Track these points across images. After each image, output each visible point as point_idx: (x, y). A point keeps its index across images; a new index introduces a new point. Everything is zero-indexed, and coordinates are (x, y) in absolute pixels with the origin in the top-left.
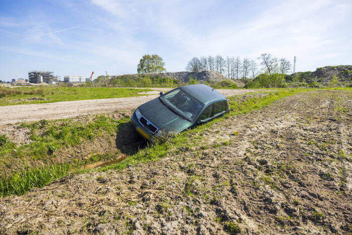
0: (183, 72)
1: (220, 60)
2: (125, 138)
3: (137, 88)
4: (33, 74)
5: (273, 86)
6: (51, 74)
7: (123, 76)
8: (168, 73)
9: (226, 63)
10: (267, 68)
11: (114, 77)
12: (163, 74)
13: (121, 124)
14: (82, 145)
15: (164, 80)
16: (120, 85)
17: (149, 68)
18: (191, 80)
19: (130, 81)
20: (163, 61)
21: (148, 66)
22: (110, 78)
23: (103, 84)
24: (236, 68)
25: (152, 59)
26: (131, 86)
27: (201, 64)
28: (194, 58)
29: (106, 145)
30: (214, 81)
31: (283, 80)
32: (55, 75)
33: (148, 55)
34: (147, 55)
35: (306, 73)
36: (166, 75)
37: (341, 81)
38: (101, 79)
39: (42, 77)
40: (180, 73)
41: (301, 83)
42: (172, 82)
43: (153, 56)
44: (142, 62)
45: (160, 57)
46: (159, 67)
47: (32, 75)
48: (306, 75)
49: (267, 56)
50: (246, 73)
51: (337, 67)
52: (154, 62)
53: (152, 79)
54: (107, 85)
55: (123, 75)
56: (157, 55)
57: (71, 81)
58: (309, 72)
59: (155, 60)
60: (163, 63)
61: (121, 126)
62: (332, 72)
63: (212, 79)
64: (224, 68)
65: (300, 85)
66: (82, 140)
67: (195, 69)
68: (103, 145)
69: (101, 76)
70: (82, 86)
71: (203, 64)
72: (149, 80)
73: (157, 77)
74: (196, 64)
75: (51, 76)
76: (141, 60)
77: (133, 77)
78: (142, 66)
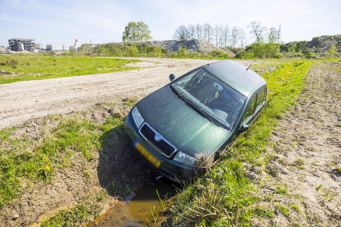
0: (171, 41)
1: (208, 29)
2: (114, 159)
3: (123, 58)
4: (13, 41)
5: (267, 57)
6: (32, 42)
7: (107, 45)
8: (155, 42)
9: (215, 31)
10: (256, 37)
11: (98, 45)
12: (150, 42)
13: (107, 133)
14: (26, 195)
15: (151, 49)
16: (105, 54)
17: (134, 36)
18: (180, 48)
19: (116, 50)
20: (149, 29)
21: (134, 34)
22: (94, 46)
23: (87, 52)
24: (225, 37)
25: (138, 27)
26: (117, 55)
27: (188, 33)
28: (181, 26)
29: (78, 183)
30: (204, 50)
31: (279, 49)
32: (36, 42)
33: (134, 22)
34: (132, 22)
35: (302, 42)
36: (153, 44)
37: (338, 51)
38: (85, 47)
39: (22, 45)
40: (169, 41)
41: (296, 54)
42: (160, 51)
43: (138, 23)
44: (127, 30)
45: (146, 24)
46: (145, 35)
47: (12, 43)
48: (301, 45)
49: (256, 24)
50: (235, 42)
51: (334, 36)
52: (140, 29)
53: (139, 48)
54: (91, 53)
55: (107, 43)
56: (143, 22)
57: (54, 49)
58: (305, 42)
59: (140, 27)
60: (150, 31)
61: (107, 138)
62: (328, 42)
63: (202, 48)
64: (212, 37)
65: (295, 56)
66: (24, 185)
67: (182, 38)
68: (73, 184)
69: (84, 45)
70: (64, 55)
71: (191, 32)
72: (136, 48)
73: (144, 45)
74: (183, 32)
75: (33, 44)
76: (126, 28)
77: (118, 46)
78: (127, 34)
